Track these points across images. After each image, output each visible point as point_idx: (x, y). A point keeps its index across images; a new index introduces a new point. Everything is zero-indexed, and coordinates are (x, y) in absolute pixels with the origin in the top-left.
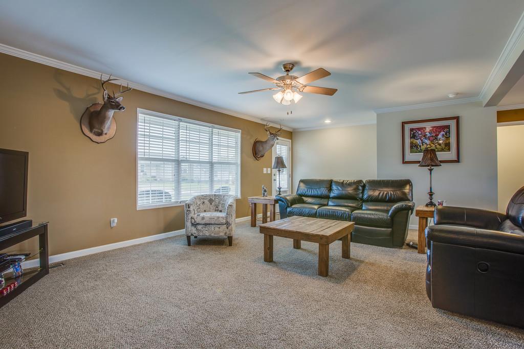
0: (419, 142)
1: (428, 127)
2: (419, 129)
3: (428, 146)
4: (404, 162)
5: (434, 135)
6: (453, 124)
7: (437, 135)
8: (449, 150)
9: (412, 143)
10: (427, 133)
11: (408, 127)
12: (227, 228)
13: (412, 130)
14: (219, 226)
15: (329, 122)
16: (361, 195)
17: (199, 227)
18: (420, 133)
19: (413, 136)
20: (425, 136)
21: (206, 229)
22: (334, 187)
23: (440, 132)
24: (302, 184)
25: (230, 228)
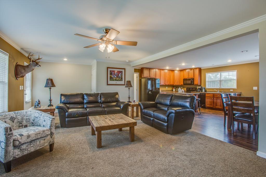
0: (113, 76)
1: (116, 71)
2: (113, 71)
3: (116, 78)
4: (108, 85)
5: (118, 74)
6: (123, 70)
7: (119, 74)
8: (122, 81)
9: (110, 77)
10: (116, 73)
11: (109, 70)
12: (51, 137)
13: (110, 71)
14: (44, 139)
15: (67, 60)
16: (100, 101)
17: (24, 147)
18: (113, 73)
19: (111, 74)
20: (115, 74)
21: (31, 146)
22: (85, 97)
23: (120, 73)
24: (62, 97)
25: (53, 137)
